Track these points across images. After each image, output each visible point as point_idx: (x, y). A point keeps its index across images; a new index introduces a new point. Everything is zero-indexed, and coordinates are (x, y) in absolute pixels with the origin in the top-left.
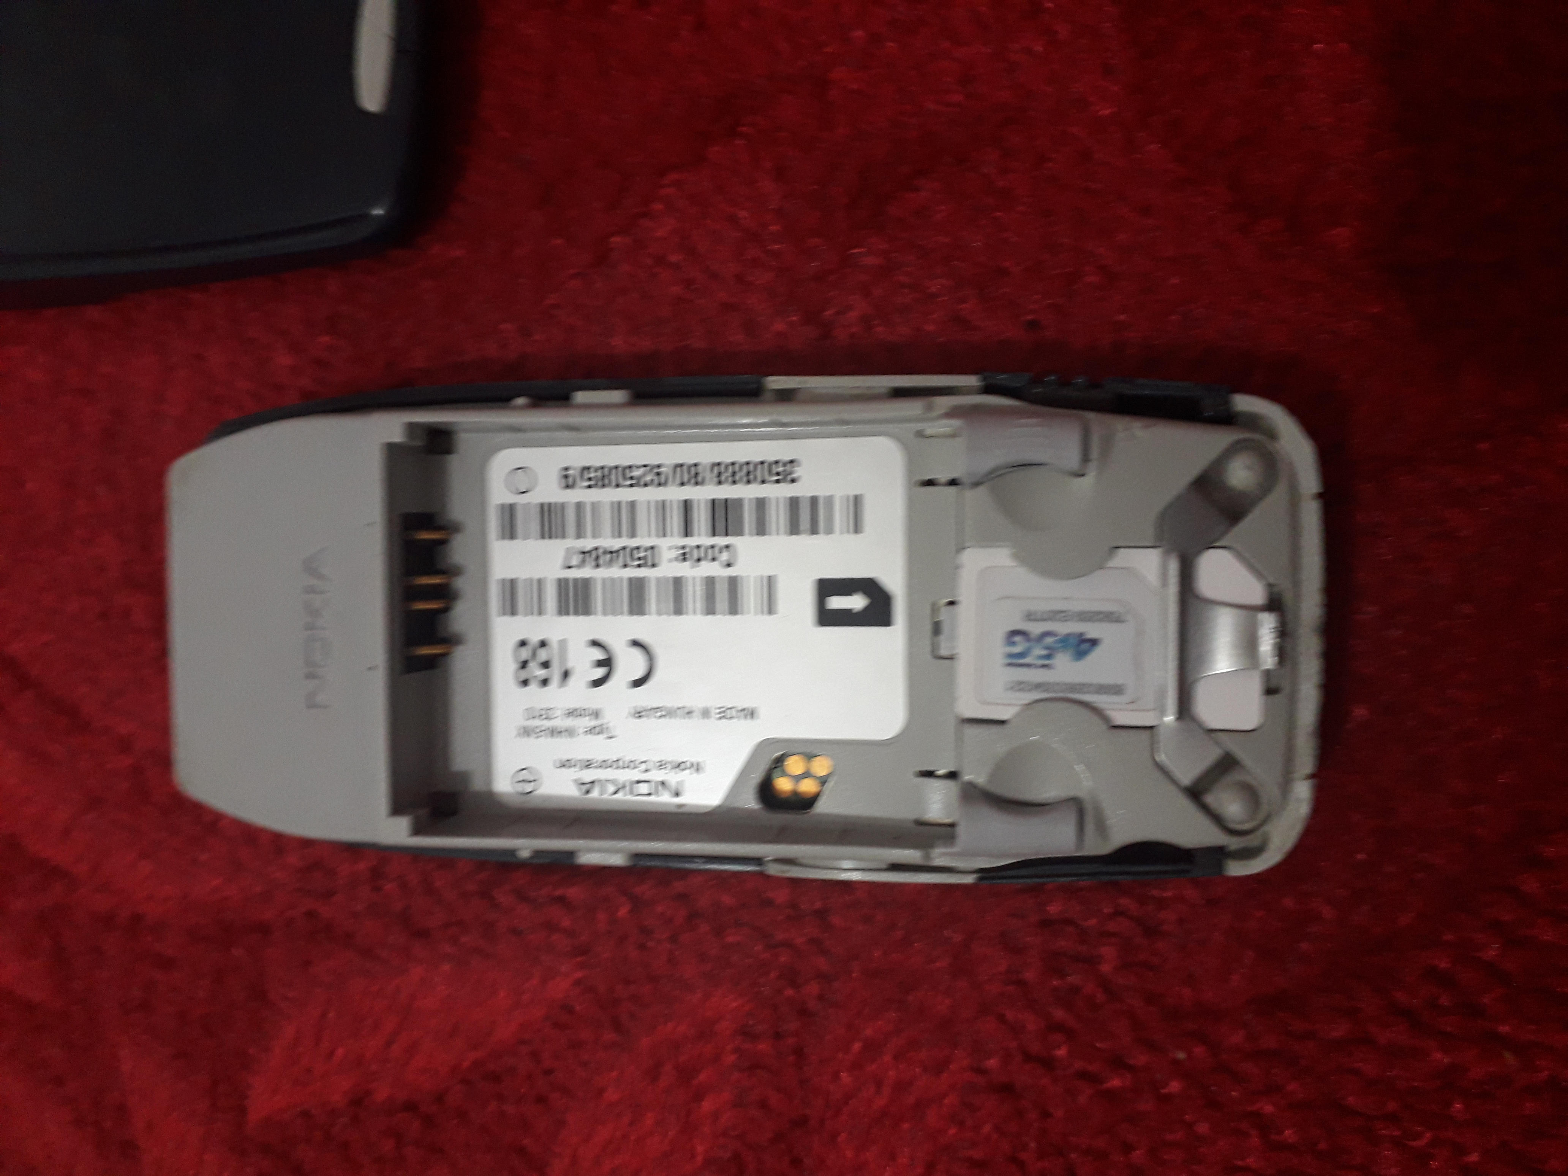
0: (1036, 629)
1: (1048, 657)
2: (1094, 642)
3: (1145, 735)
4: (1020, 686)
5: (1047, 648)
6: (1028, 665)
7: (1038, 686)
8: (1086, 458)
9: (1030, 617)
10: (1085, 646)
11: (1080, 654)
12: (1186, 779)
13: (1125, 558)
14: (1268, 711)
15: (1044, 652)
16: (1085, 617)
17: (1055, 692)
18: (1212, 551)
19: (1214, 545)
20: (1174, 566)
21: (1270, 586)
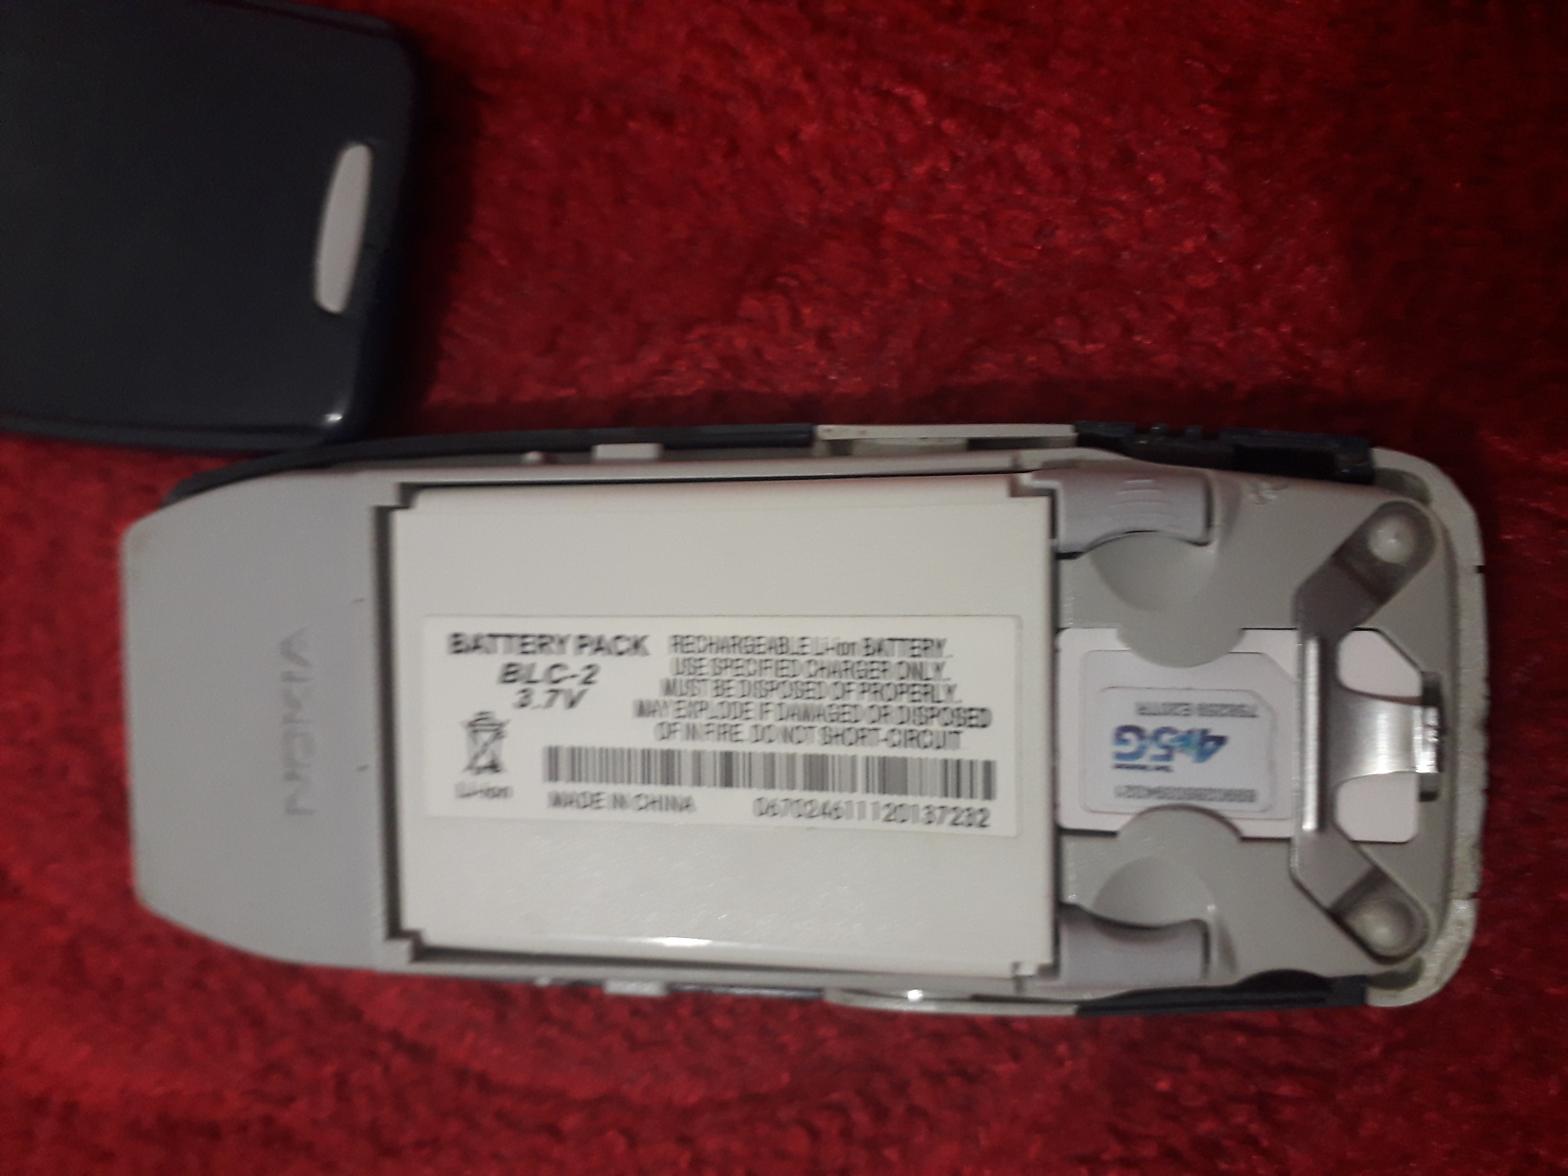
0: (1150, 725)
1: (1168, 757)
2: (1220, 741)
3: (1281, 849)
4: (1132, 791)
5: (1166, 747)
6: (1143, 768)
7: (1152, 792)
8: (1209, 523)
9: (1143, 710)
10: (1210, 745)
11: (1204, 755)
12: (1327, 900)
13: (1254, 641)
14: (1425, 820)
15: (1162, 752)
16: (1206, 710)
17: (1170, 798)
18: (1357, 633)
19: (1361, 626)
20: (1313, 651)
21: (1423, 674)
